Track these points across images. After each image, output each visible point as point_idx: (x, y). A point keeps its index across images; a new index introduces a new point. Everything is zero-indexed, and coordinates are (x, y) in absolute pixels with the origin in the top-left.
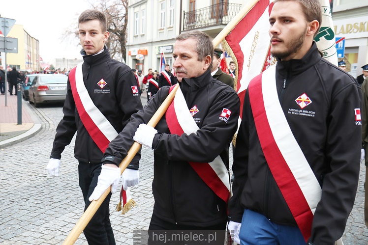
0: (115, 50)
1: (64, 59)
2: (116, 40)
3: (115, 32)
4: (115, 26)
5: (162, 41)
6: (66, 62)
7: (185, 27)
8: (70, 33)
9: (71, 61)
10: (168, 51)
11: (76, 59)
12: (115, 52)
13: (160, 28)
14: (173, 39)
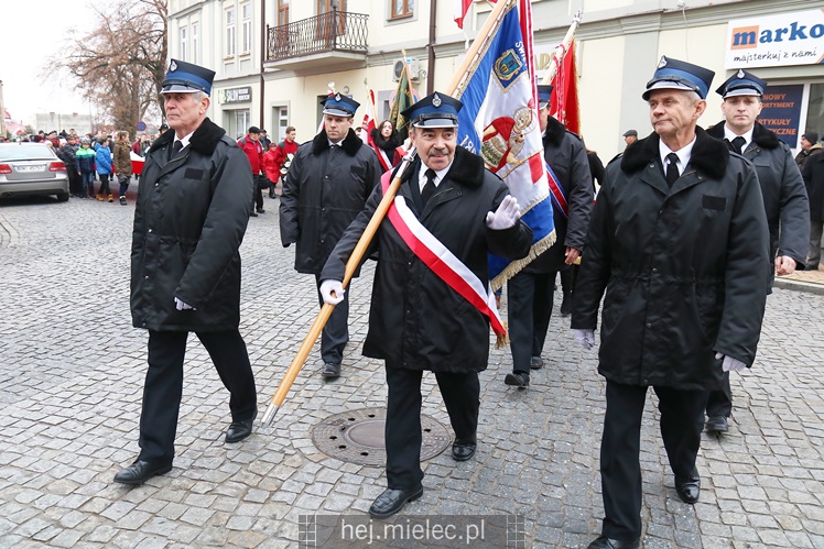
0: (148, 97)
1: (52, 114)
2: (149, 79)
3: (147, 63)
4: (145, 53)
5: (230, 79)
6: (56, 120)
7: (271, 54)
8: (59, 66)
9: (66, 117)
10: (241, 98)
11: (75, 114)
12: (148, 101)
13: (226, 56)
14: (250, 76)
